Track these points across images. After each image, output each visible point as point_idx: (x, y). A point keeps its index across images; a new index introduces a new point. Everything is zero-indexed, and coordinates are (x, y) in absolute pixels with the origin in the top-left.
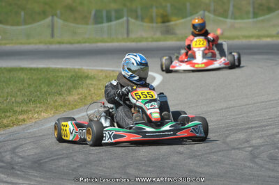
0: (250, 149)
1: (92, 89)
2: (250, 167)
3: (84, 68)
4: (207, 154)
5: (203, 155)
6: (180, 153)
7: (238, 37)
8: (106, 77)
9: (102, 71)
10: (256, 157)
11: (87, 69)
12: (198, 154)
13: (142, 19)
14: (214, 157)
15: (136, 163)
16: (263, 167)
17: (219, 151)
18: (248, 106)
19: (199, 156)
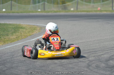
0: (88, 62)
1: (23, 33)
2: (86, 71)
3: (21, 23)
4: (67, 64)
5: (66, 64)
6: (56, 63)
7: (92, 11)
8: (30, 28)
9: (29, 25)
10: (90, 66)
11: (23, 24)
12: (64, 64)
13: (54, 3)
14: (71, 66)
15: (34, 68)
16: (92, 71)
17: (73, 63)
18: (91, 42)
19: (64, 65)
